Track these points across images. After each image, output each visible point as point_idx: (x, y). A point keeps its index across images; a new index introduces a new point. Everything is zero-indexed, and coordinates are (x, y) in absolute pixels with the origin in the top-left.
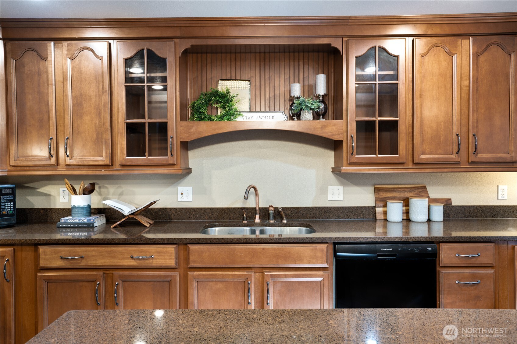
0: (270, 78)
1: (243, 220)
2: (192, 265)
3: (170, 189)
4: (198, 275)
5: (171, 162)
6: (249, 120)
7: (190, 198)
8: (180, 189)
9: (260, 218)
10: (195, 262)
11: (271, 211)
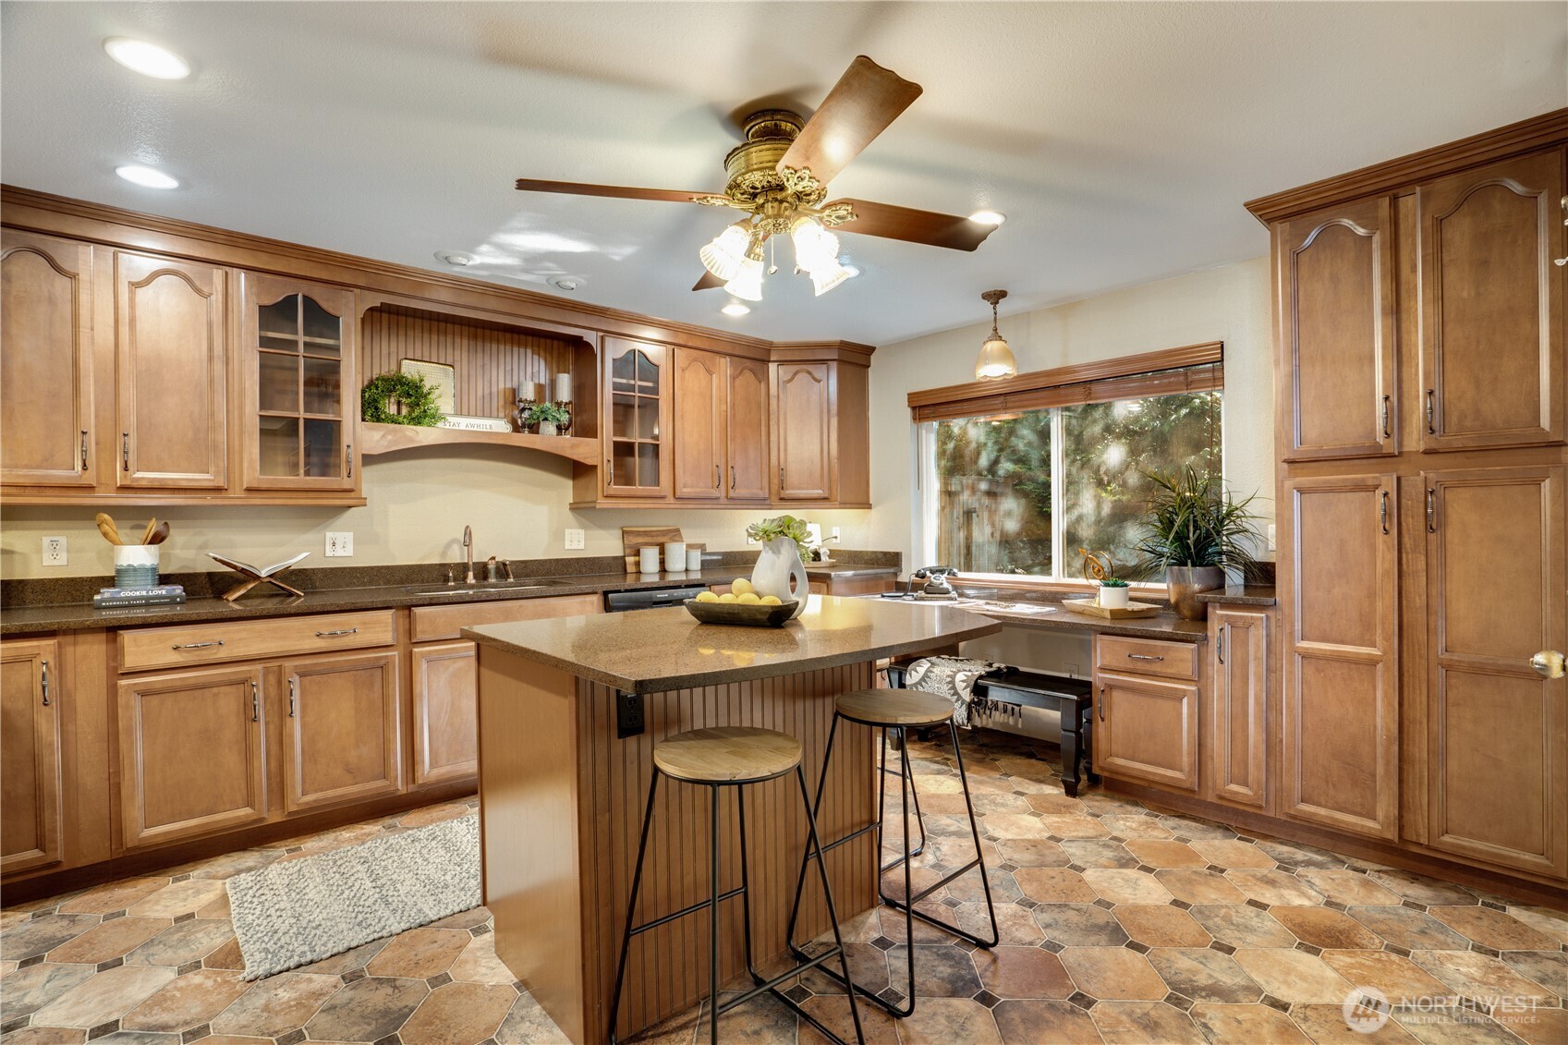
0: (483, 365)
1: (448, 581)
2: (420, 637)
3: (310, 536)
4: (430, 652)
5: (346, 486)
6: (454, 428)
7: (349, 551)
8: (329, 535)
9: (475, 577)
10: (423, 632)
11: (492, 566)
